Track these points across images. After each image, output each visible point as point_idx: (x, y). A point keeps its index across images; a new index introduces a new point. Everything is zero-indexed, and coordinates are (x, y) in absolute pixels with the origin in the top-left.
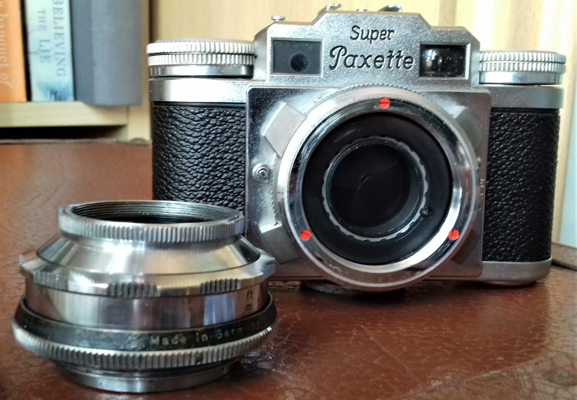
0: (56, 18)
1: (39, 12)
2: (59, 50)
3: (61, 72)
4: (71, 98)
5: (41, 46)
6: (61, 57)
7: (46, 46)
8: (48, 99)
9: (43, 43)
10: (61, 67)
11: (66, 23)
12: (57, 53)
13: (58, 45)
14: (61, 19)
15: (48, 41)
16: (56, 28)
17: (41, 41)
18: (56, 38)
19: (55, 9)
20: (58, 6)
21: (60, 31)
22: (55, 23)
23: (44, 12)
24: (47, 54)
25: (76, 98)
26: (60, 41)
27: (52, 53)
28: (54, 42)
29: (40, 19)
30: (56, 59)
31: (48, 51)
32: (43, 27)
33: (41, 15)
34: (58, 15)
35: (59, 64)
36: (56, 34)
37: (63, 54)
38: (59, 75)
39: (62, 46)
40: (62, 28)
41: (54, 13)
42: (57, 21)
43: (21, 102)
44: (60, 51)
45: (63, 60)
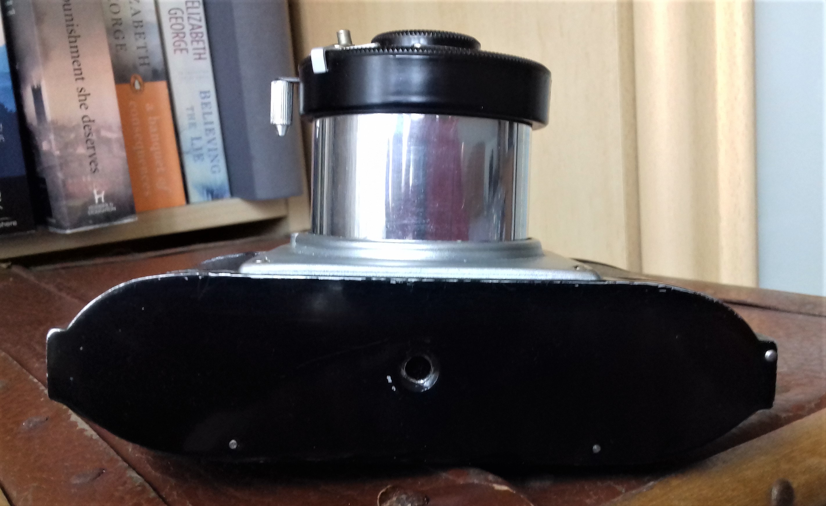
0: (205, 114)
1: (188, 109)
2: (211, 146)
3: (214, 169)
4: (228, 194)
5: (192, 144)
6: (213, 153)
7: (198, 144)
8: (206, 198)
9: (195, 142)
10: (215, 163)
11: (215, 117)
12: (210, 150)
13: (209, 142)
14: (210, 113)
15: (199, 138)
16: (206, 123)
17: (193, 139)
18: (207, 135)
19: (203, 104)
20: (206, 100)
21: (209, 126)
22: (204, 118)
23: (192, 109)
24: (200, 152)
25: (233, 194)
26: (211, 136)
27: (204, 151)
28: (205, 139)
29: (190, 117)
30: (210, 156)
31: (200, 149)
32: (193, 125)
33: (190, 112)
34: (207, 110)
35: (212, 161)
36: (206, 130)
37: (216, 149)
38: (214, 172)
39: (214, 142)
40: (212, 123)
41: (203, 108)
42: (206, 116)
43: (181, 206)
44: (213, 147)
45: (216, 156)
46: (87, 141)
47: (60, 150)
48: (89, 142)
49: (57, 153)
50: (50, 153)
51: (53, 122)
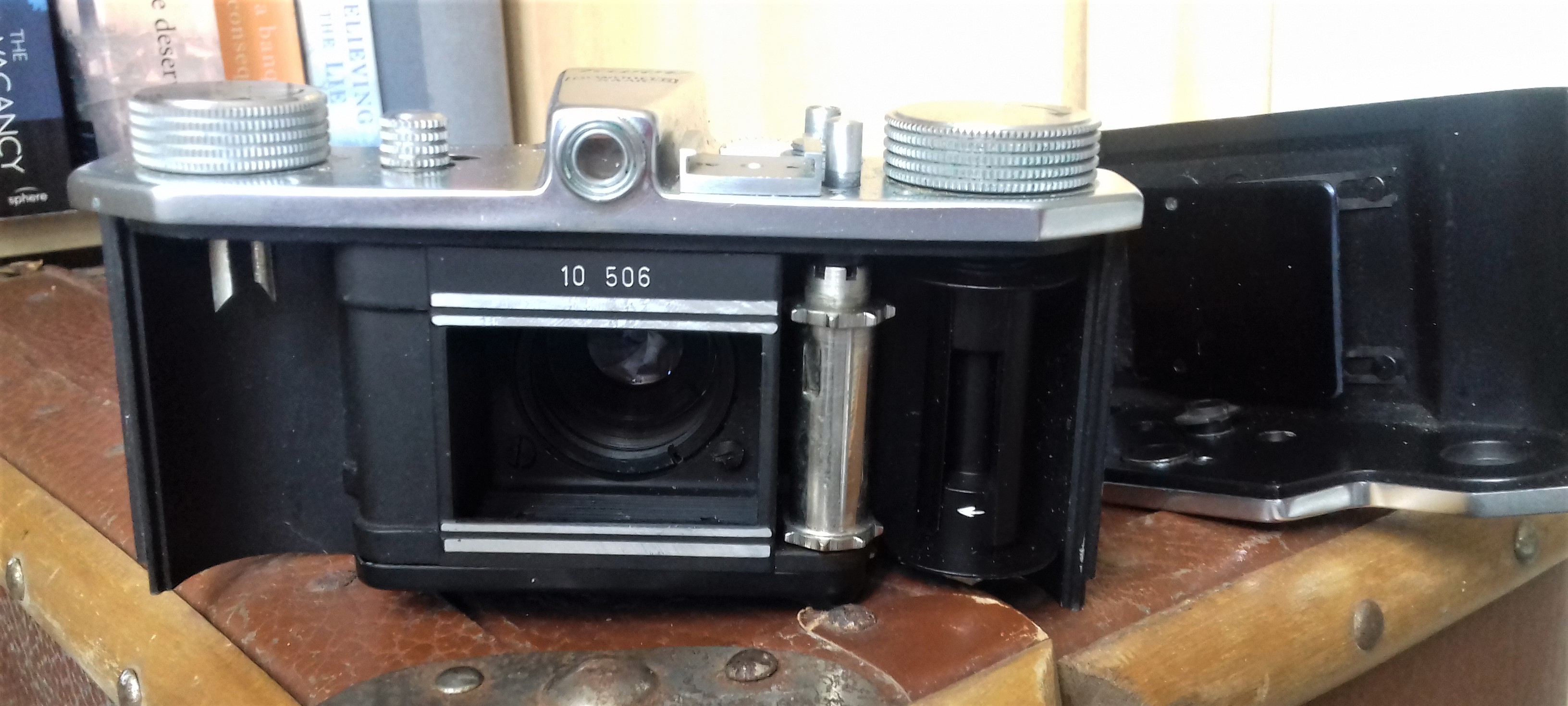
0: (348, 24)
1: (322, 16)
2: (359, 78)
3: (364, 117)
5: (328, 74)
6: (362, 90)
7: (337, 74)
9: (332, 70)
10: (363, 107)
11: (365, 30)
12: (356, 85)
13: (355, 71)
14: (358, 23)
15: (340, 65)
16: (350, 40)
17: (328, 66)
18: (352, 59)
21: (356, 45)
22: (348, 32)
23: (329, 15)
24: (339, 88)
26: (358, 62)
27: (347, 86)
28: (349, 66)
29: (325, 28)
30: (355, 94)
31: (341, 82)
32: (329, 42)
33: (324, 20)
34: (352, 18)
35: (360, 102)
36: (352, 51)
37: (366, 84)
38: (362, 122)
39: (362, 71)
40: (360, 39)
41: (346, 14)
42: (351, 28)
44: (363, 79)
45: (367, 95)
46: (164, 61)
47: (121, 75)
48: (166, 63)
49: (115, 80)
50: (102, 81)
51: (108, 30)
